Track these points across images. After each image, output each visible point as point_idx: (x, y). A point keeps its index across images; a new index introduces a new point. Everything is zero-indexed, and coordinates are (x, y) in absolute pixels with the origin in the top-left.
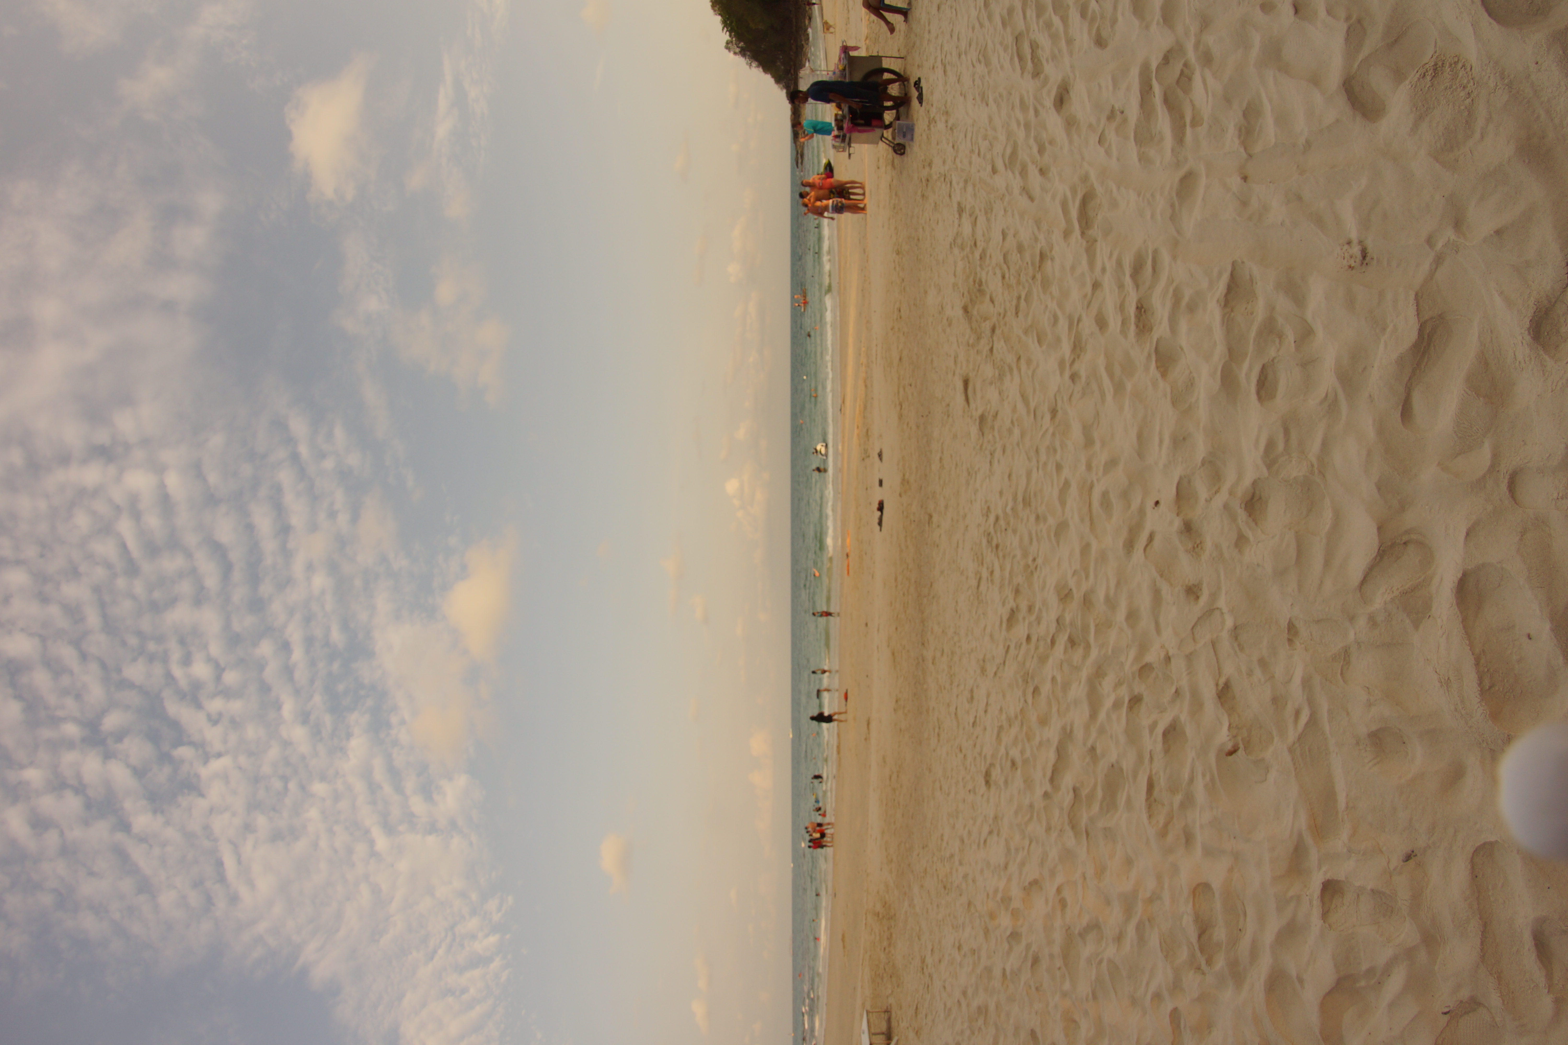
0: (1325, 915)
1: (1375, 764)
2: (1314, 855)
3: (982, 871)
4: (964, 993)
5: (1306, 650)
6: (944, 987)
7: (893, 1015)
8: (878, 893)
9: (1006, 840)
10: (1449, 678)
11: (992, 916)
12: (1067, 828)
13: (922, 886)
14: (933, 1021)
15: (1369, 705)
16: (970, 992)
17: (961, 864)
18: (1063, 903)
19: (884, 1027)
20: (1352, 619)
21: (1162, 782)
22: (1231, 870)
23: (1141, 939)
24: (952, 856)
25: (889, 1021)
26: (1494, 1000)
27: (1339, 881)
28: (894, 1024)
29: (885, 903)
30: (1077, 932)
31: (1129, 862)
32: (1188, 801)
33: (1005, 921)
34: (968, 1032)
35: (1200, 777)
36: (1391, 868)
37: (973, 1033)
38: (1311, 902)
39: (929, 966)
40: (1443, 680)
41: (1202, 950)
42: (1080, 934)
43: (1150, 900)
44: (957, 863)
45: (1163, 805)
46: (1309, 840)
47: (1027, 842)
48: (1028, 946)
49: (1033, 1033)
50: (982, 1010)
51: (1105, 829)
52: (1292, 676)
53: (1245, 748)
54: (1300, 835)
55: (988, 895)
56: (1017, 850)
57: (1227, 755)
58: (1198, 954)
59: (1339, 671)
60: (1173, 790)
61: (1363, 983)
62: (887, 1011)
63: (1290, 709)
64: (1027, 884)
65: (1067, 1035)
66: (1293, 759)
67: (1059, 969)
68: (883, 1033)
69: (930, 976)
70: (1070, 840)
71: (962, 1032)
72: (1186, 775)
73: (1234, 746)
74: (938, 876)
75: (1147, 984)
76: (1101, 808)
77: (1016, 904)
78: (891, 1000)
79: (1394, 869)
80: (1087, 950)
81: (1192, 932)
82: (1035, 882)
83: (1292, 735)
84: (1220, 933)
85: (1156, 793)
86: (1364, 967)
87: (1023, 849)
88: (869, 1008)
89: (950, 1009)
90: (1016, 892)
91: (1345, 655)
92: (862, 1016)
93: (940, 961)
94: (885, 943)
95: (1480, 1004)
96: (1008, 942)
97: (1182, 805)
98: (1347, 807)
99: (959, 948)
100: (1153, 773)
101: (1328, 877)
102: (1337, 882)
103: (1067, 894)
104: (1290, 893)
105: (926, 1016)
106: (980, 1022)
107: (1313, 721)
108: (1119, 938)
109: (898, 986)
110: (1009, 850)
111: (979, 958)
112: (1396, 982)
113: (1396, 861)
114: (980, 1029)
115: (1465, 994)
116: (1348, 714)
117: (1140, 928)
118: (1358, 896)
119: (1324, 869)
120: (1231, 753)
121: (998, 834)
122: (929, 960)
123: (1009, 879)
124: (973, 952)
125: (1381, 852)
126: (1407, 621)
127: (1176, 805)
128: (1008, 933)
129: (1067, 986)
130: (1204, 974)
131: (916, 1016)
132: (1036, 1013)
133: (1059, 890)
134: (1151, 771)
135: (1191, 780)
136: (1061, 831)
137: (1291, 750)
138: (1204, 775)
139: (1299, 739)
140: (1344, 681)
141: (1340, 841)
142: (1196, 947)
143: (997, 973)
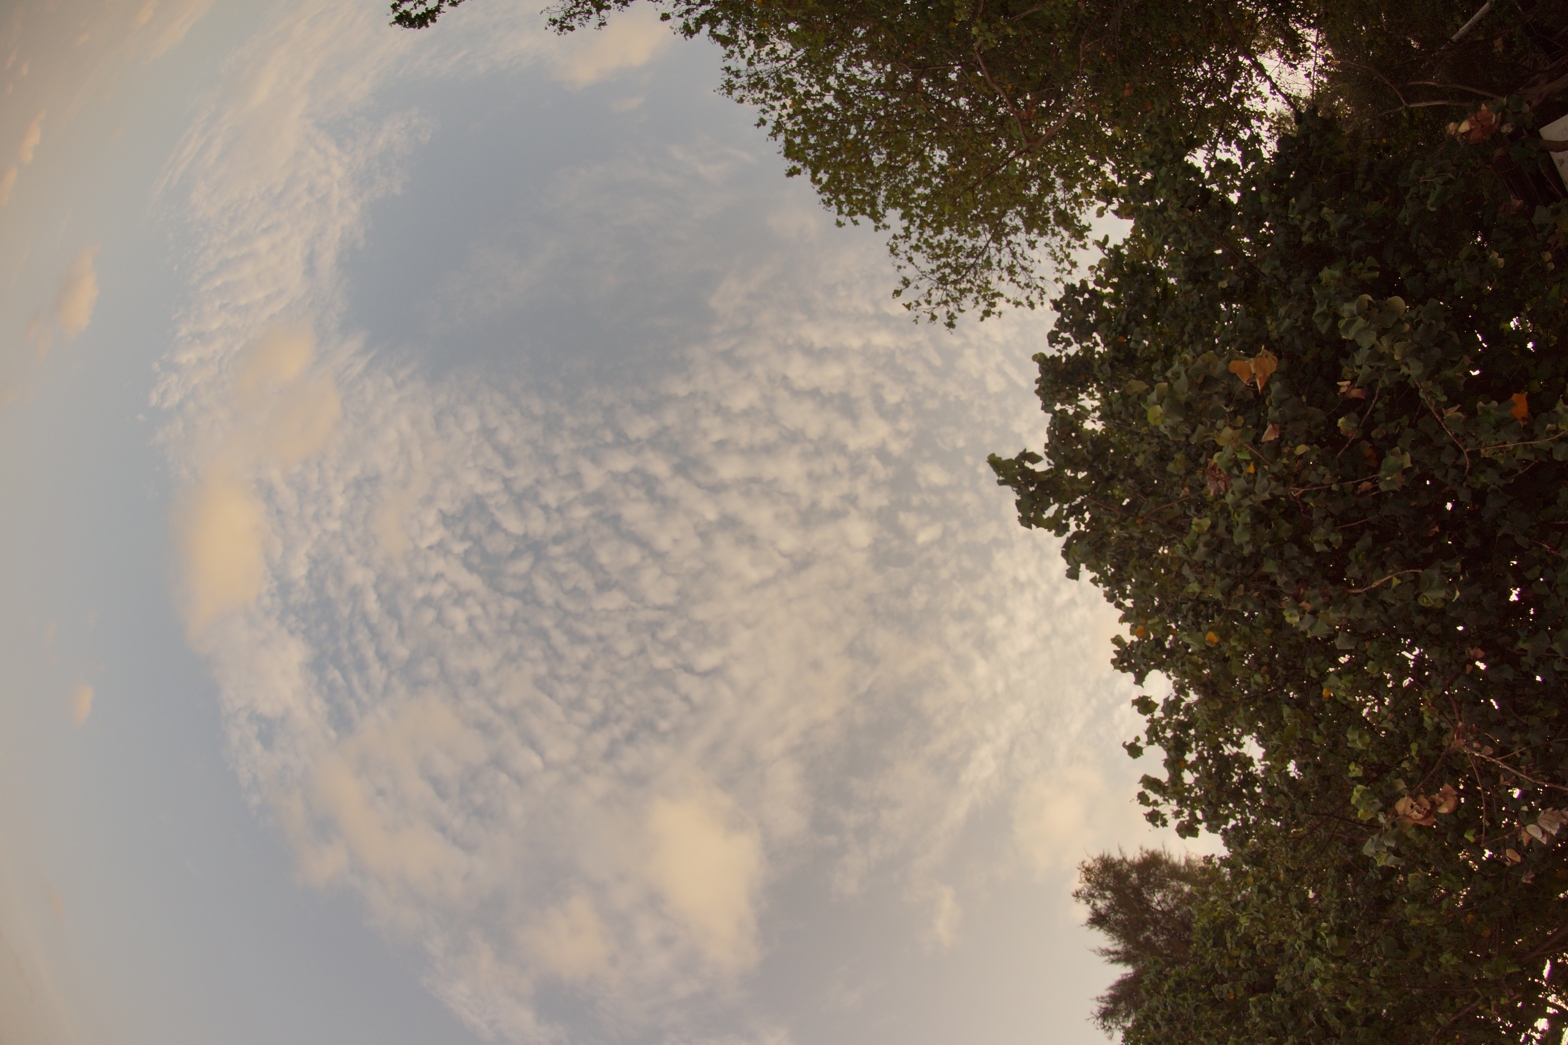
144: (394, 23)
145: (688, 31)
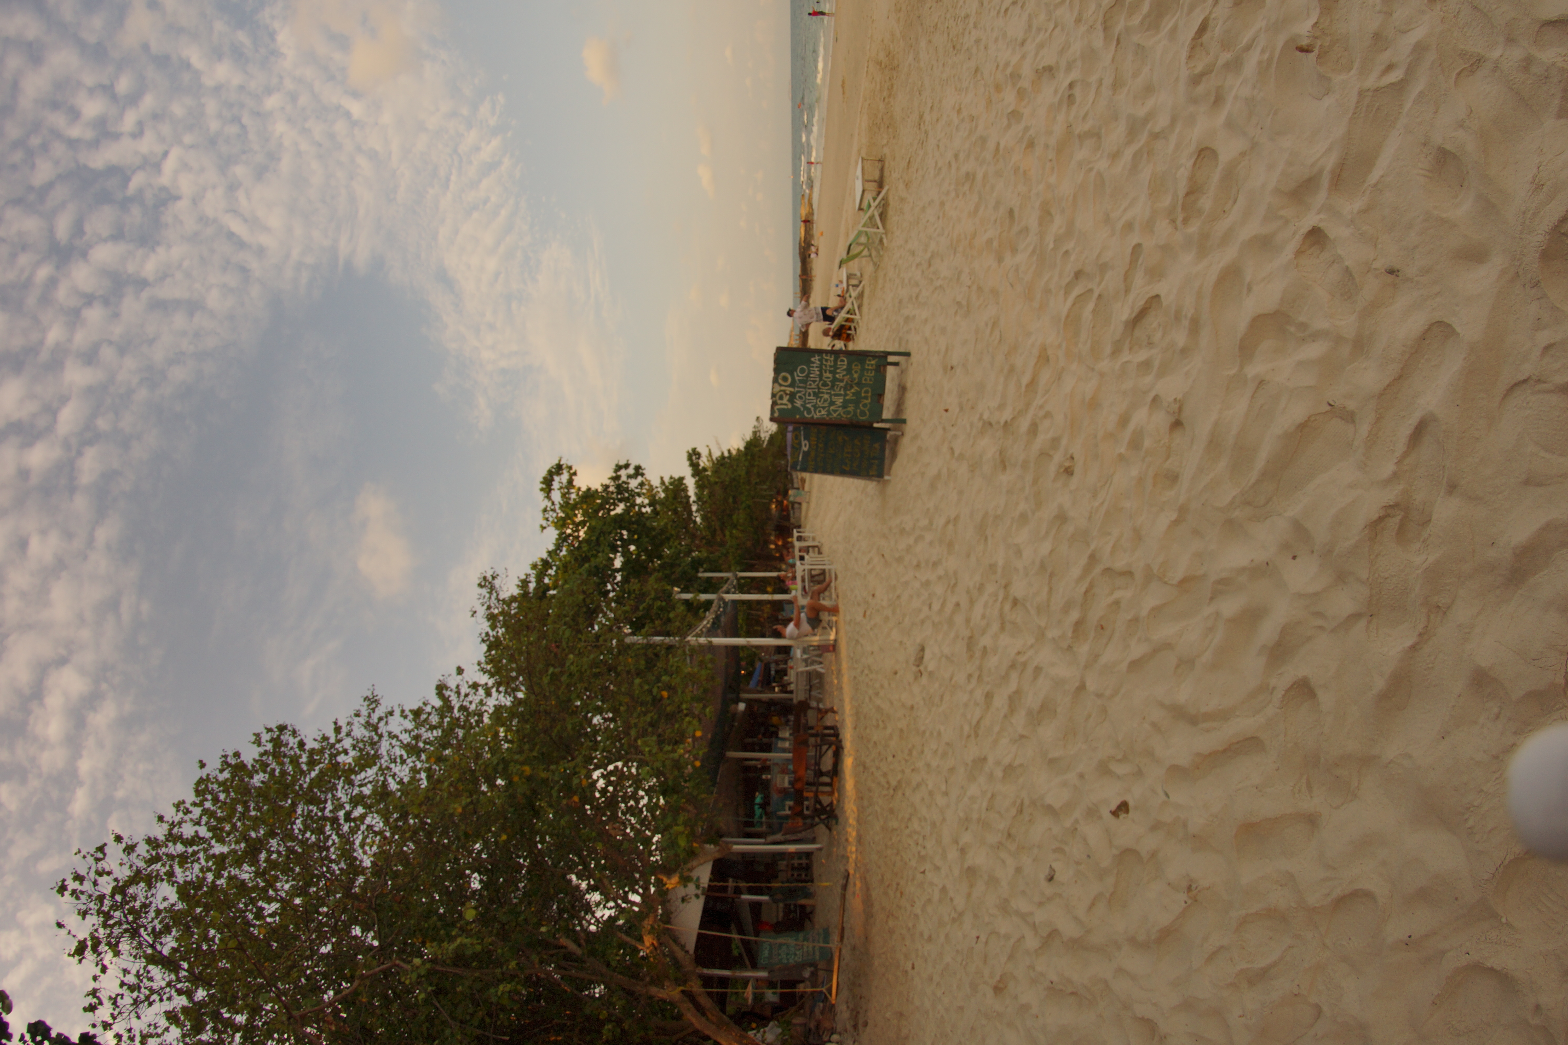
0: (1299, 253)
1: (1424, 176)
2: (1321, 197)
3: (996, 40)
4: (956, 156)
5: (1443, 20)
6: (938, 146)
7: (887, 165)
8: (883, 41)
9: (1029, 15)
10: (1543, 185)
11: (998, 88)
12: (1099, 27)
13: (930, 41)
14: (923, 176)
15: (1461, 125)
16: (962, 156)
17: (975, 27)
18: (1071, 99)
19: (876, 175)
20: (1510, 41)
21: (1217, 31)
22: (1243, 154)
23: (1134, 168)
24: (967, 16)
25: (882, 170)
26: (1364, 429)
27: (1328, 237)
28: (886, 174)
29: (889, 53)
30: (1077, 132)
31: (1149, 89)
32: (1235, 65)
33: (1009, 97)
34: (953, 194)
35: (1259, 50)
36: (1374, 266)
37: (957, 196)
38: (1294, 234)
39: (927, 123)
40: (1537, 180)
41: (1184, 207)
42: (1079, 136)
43: (1155, 136)
44: (971, 25)
45: (1208, 54)
46: (1325, 181)
47: (1052, 26)
48: (1027, 129)
49: (1011, 212)
50: (970, 177)
51: (1139, 45)
52: (1409, 30)
53: (1319, 56)
54: (1321, 172)
55: (998, 66)
56: (1039, 30)
57: (1297, 48)
58: (1179, 209)
59: (1458, 71)
60: (1225, 45)
61: (1292, 329)
62: (881, 160)
63: (1385, 57)
64: (1040, 67)
65: (1040, 224)
66: (1358, 102)
67: (1051, 160)
68: (875, 181)
69: (926, 132)
70: (1098, 40)
71: (948, 193)
72: (1245, 40)
73: (1308, 46)
74: (949, 34)
75: (1125, 210)
76: (1142, 23)
77: (1025, 83)
78: (886, 150)
79: (1375, 269)
80: (1082, 154)
81: (1182, 187)
82: (1049, 69)
83: (1371, 82)
84: (1206, 202)
85: (1206, 38)
86: (1302, 319)
87: (1046, 30)
88: (864, 156)
89: (940, 169)
90: (1027, 71)
91: (1476, 63)
92: (857, 163)
93: (937, 120)
94: (885, 94)
95: (1353, 422)
96: (1008, 119)
97: (1227, 65)
98: (1375, 186)
99: (959, 111)
100: (1213, 16)
101: (1321, 225)
102: (1326, 236)
103: (1077, 91)
104: (1282, 213)
105: (917, 170)
106: (966, 187)
107: (1400, 87)
108: (1115, 156)
109: (894, 137)
110: (1030, 27)
111: (976, 127)
112: (1314, 350)
113: (1380, 264)
114: (964, 194)
115: (1351, 405)
116: (1436, 113)
117: (1137, 156)
118: (1333, 262)
119: (1322, 216)
120: (1302, 50)
121: (1022, 7)
122: (927, 117)
123: (1023, 57)
124: (972, 118)
125: (1375, 246)
126: (1557, 102)
127: (1221, 61)
128: (1010, 110)
129: (1053, 180)
130: (1176, 228)
131: (908, 169)
132: (1019, 194)
133: (1071, 86)
134: (1210, 13)
135: (1248, 48)
136: (1091, 27)
137: (1361, 93)
138: (1263, 51)
139: (1376, 90)
140: (1455, 82)
141: (1351, 206)
142: (1180, 202)
143: (991, 145)
144: (560, 461)
145: (441, 689)
